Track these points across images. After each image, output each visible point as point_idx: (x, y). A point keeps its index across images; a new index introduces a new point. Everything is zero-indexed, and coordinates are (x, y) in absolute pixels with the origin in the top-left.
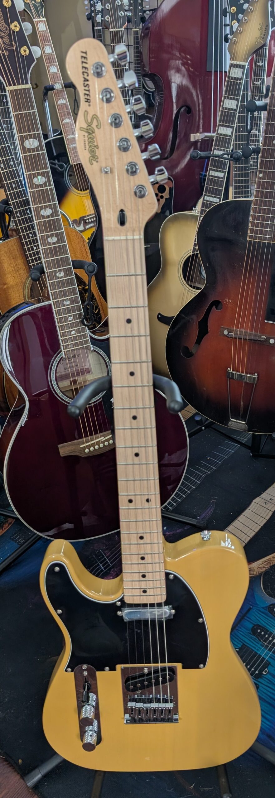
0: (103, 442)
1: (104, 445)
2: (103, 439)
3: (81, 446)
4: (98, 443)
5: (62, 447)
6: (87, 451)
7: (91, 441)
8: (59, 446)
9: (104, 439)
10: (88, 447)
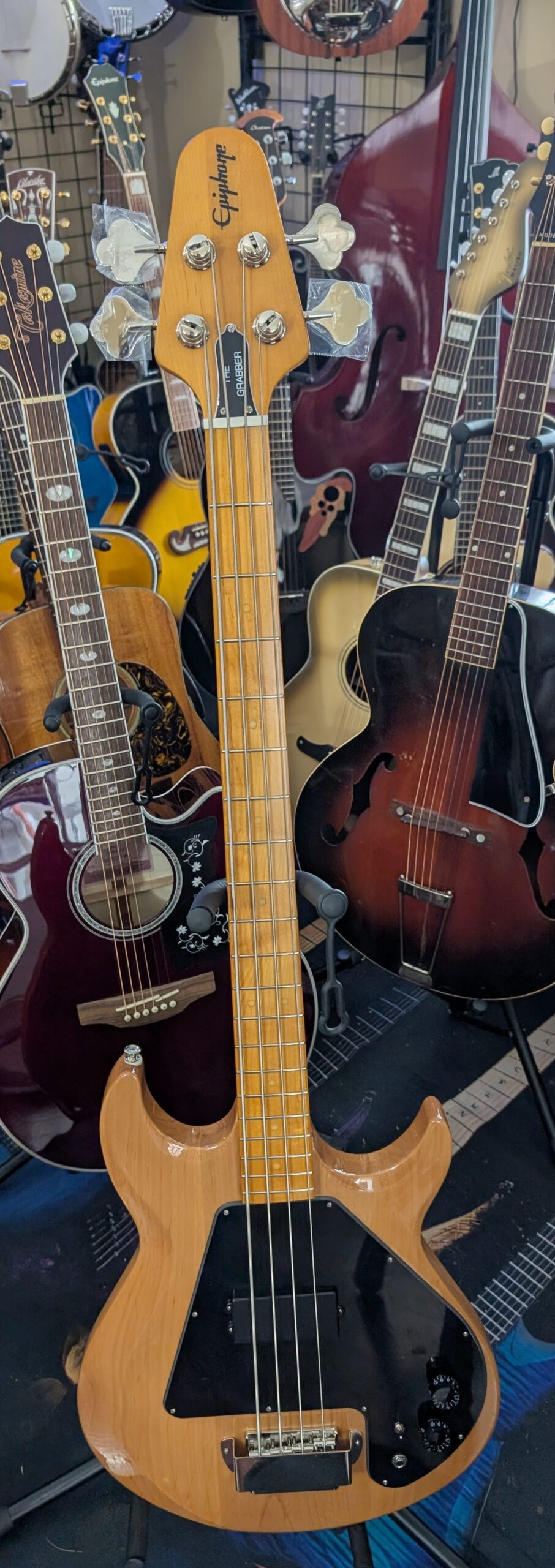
0: (158, 1005)
1: (160, 1009)
2: (157, 998)
3: (118, 1010)
4: (149, 1006)
5: (84, 1009)
6: (127, 1018)
7: (136, 1001)
8: (79, 1007)
9: (161, 999)
10: (131, 1012)
